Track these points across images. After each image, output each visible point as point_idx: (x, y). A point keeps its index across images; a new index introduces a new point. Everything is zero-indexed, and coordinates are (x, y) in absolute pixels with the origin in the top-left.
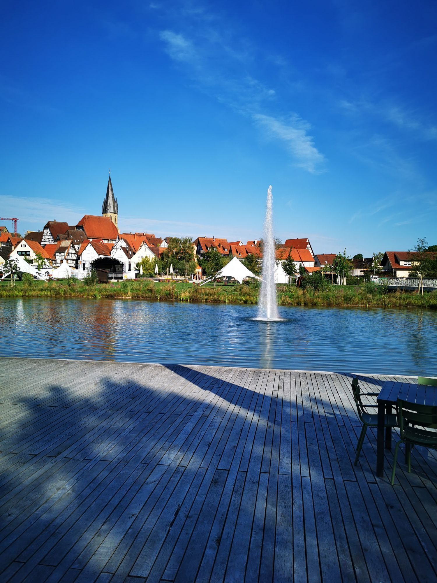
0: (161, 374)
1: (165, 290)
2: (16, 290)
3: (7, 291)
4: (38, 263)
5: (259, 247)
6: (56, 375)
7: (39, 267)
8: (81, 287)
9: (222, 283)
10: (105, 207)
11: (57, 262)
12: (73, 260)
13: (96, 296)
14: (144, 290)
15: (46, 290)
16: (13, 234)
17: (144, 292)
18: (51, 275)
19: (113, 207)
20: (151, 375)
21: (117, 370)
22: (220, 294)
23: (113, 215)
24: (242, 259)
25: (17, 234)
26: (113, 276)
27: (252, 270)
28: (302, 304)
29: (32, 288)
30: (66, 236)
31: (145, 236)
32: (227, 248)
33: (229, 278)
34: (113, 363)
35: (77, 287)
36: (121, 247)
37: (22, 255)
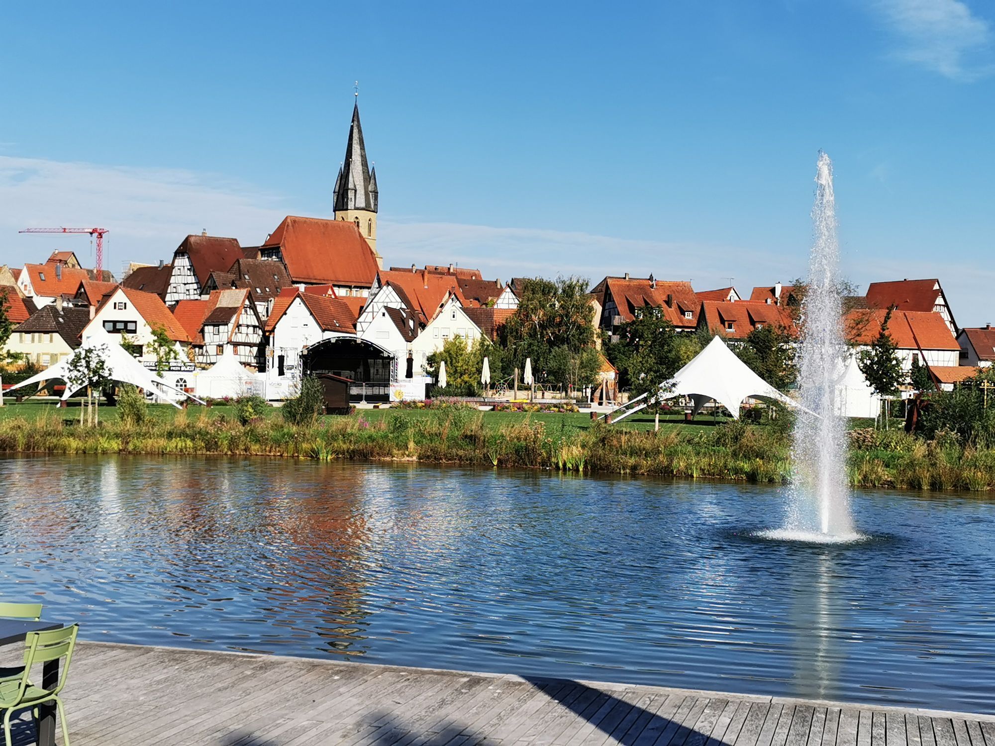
0: (525, 707)
1: (512, 440)
2: (102, 435)
3: (79, 437)
4: (158, 354)
5: (788, 305)
6: (238, 702)
7: (159, 367)
8: (276, 427)
9: (678, 413)
10: (341, 192)
11: (207, 351)
12: (251, 345)
13: (317, 454)
14: (454, 439)
15: (182, 434)
16: (92, 271)
17: (454, 442)
18: (192, 390)
19: (363, 192)
20: (497, 710)
21: (400, 692)
22: (676, 451)
23: (364, 216)
24: (737, 340)
25: (103, 272)
26: (364, 391)
27: (766, 374)
28: (925, 487)
29: (144, 429)
30: (232, 277)
31: (453, 274)
32: (692, 307)
33: (699, 399)
34: (385, 670)
35: (264, 427)
36: (386, 308)
37: (115, 330)
